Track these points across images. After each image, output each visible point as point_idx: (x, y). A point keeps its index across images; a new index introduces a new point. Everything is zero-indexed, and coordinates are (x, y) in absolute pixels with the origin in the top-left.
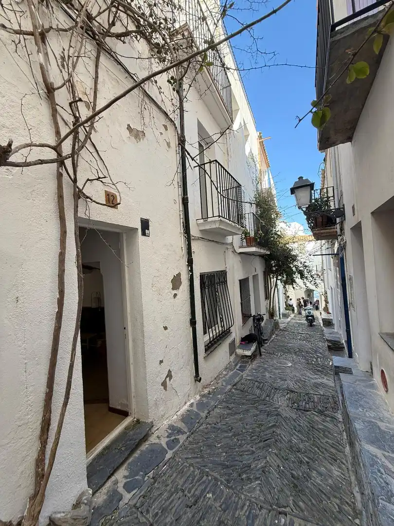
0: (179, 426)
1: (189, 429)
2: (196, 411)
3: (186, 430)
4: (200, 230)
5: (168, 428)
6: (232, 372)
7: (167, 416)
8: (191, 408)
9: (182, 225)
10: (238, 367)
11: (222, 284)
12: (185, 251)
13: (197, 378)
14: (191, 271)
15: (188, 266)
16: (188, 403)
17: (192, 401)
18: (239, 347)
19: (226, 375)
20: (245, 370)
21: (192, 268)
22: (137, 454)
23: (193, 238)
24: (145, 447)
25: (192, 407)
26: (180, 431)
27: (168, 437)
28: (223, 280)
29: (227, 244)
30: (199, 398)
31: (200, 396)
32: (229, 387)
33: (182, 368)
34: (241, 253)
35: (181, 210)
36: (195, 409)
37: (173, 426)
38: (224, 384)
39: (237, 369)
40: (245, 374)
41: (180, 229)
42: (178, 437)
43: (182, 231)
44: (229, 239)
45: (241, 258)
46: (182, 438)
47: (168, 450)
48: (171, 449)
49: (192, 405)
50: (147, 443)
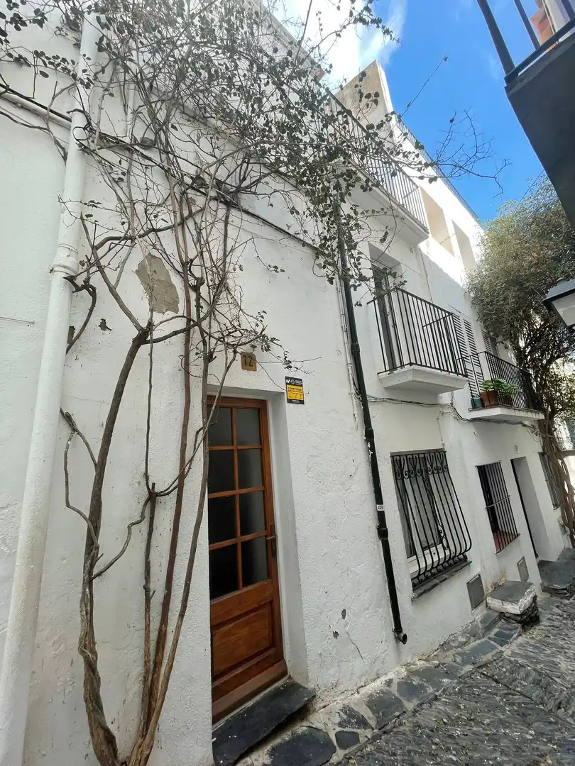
0: (362, 713)
1: (378, 723)
2: (397, 695)
3: (373, 723)
4: (386, 388)
5: (342, 710)
6: (478, 642)
7: (341, 688)
8: (387, 688)
9: (352, 382)
10: (492, 635)
11: (438, 473)
12: (360, 420)
13: (400, 635)
14: (373, 448)
15: (367, 441)
16: (383, 679)
17: (391, 676)
18: (492, 595)
19: (464, 644)
20: (508, 643)
21: (373, 444)
22: (286, 736)
23: (373, 399)
24: (301, 728)
25: (389, 686)
26: (363, 723)
27: (340, 725)
28: (439, 465)
29: (441, 406)
30: (405, 673)
31: (407, 670)
32: (469, 668)
33: (368, 609)
34: (474, 420)
35: (349, 362)
36: (394, 689)
37: (351, 710)
38: (459, 659)
39: (490, 638)
40: (507, 651)
41: (348, 389)
42: (359, 731)
43: (353, 391)
44: (445, 398)
45: (476, 428)
46: (365, 734)
47: (338, 748)
48: (343, 747)
49: (389, 683)
50: (305, 724)
